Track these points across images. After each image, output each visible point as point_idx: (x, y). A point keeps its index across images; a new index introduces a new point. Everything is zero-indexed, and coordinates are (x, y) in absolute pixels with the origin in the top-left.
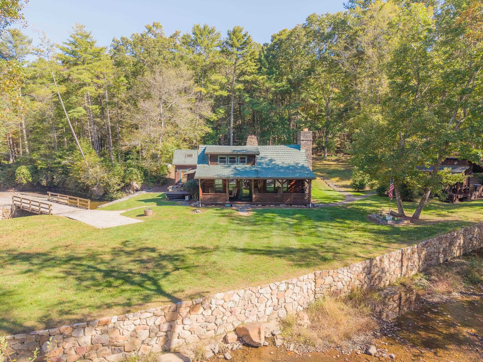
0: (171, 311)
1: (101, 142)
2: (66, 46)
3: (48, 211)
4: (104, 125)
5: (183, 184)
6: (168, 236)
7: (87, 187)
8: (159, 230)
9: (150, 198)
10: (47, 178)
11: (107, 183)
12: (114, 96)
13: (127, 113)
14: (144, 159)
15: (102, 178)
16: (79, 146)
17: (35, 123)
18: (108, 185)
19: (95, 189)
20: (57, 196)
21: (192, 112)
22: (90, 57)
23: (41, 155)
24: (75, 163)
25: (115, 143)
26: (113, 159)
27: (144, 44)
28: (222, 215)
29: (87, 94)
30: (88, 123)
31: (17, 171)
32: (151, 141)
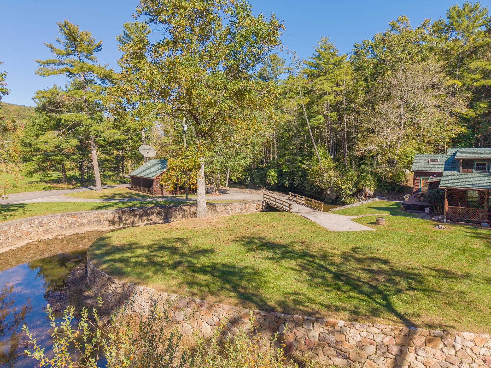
0: (403, 334)
1: (337, 147)
2: (311, 60)
3: (288, 209)
4: (340, 131)
5: (423, 194)
6: (402, 250)
7: (321, 191)
8: (391, 242)
9: (384, 206)
10: (289, 180)
11: (340, 187)
12: (351, 101)
13: (364, 117)
14: (380, 164)
15: (336, 182)
16: (317, 152)
17: (283, 133)
18: (340, 189)
19: (328, 192)
20: (296, 196)
21: (441, 110)
22: (332, 66)
23: (286, 160)
24: (313, 168)
25: (350, 148)
26: (347, 164)
27: (387, 42)
28: (476, 235)
29: (327, 103)
30: (326, 130)
31: (268, 174)
32: (387, 145)
